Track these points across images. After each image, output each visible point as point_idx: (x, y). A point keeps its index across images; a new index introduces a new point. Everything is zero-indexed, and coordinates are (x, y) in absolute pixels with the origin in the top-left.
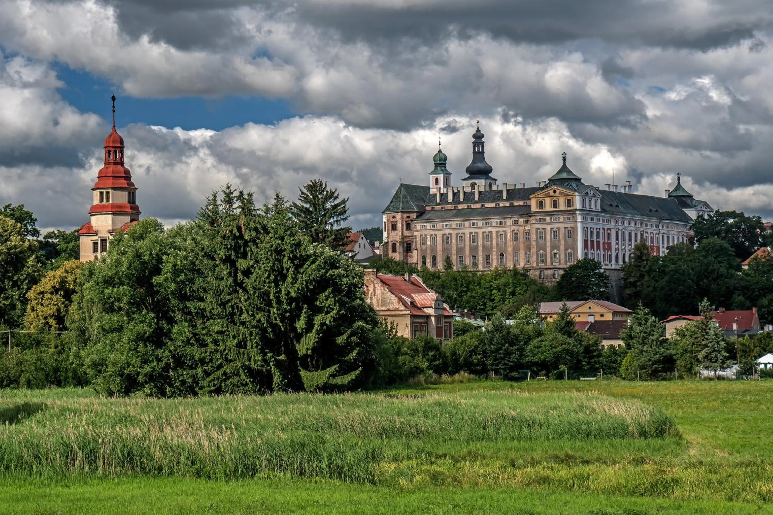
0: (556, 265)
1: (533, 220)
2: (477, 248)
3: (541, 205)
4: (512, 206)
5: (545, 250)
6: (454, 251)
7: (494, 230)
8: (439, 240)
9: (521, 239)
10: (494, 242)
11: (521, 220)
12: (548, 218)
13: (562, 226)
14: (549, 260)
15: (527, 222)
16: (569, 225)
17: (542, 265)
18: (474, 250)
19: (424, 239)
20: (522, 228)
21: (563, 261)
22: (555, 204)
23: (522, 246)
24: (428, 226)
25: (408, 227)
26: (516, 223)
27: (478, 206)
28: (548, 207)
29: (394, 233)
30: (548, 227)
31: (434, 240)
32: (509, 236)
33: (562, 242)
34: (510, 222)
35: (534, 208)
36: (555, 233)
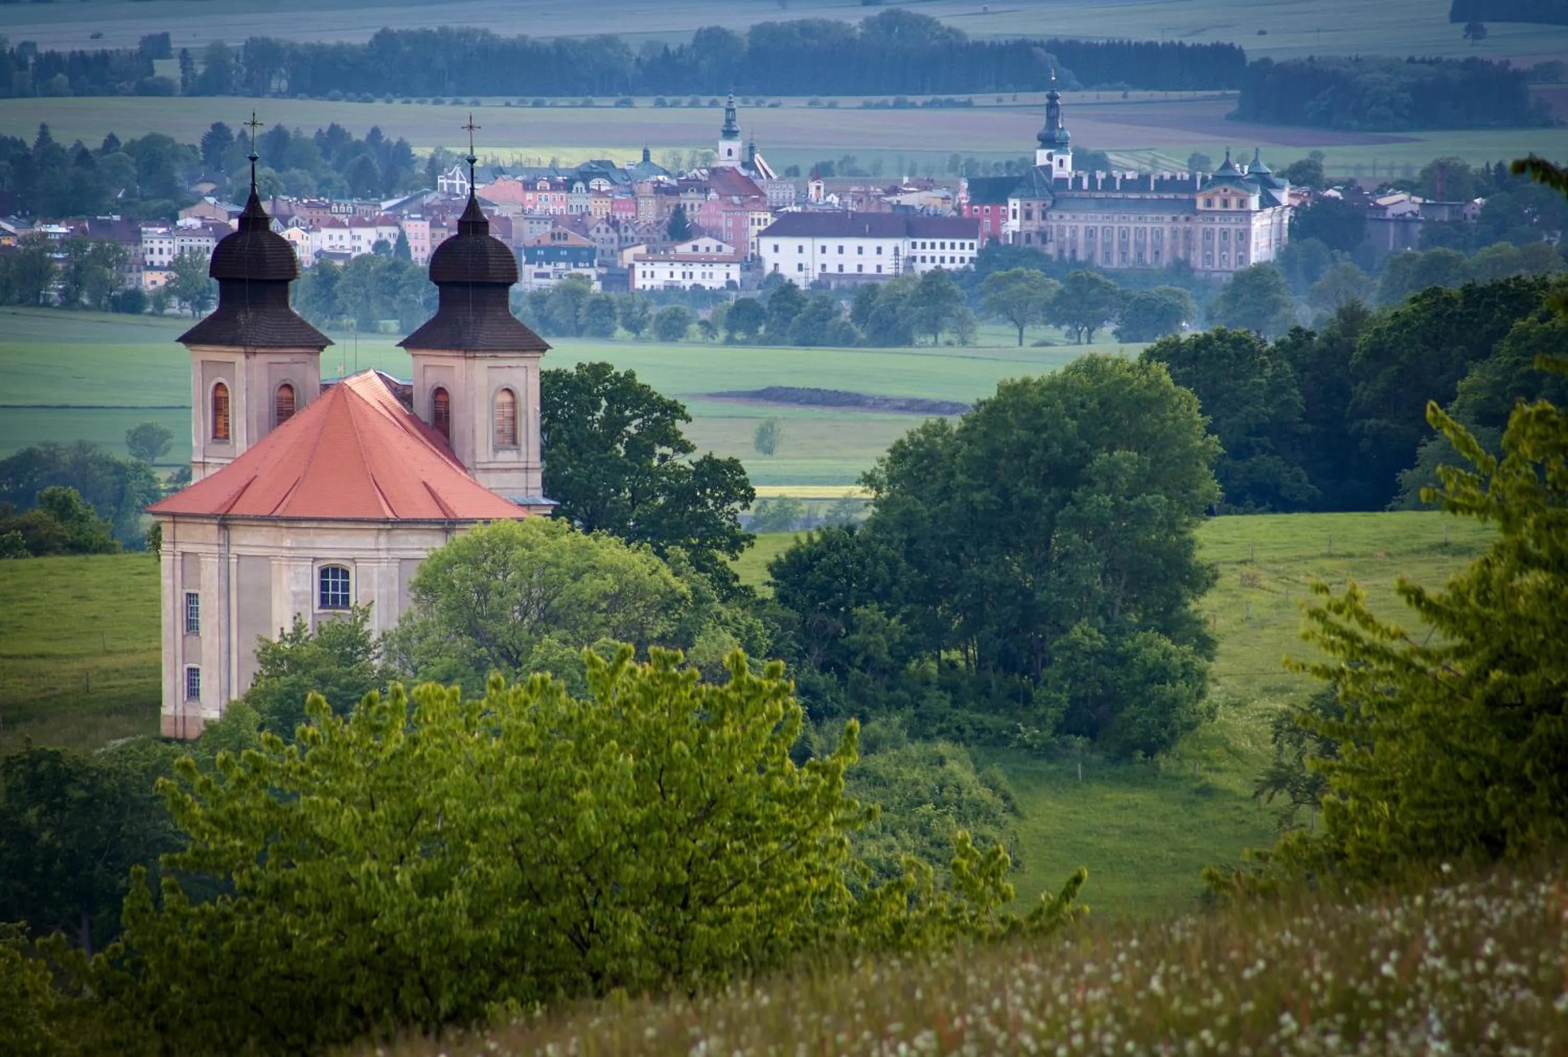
0: (1225, 267)
1: (1199, 218)
2: (1128, 243)
3: (1209, 203)
4: (1161, 200)
5: (1212, 251)
6: (1099, 246)
7: (1148, 227)
8: (1081, 234)
9: (1181, 237)
10: (1149, 238)
11: (1182, 217)
12: (1217, 218)
13: (1233, 227)
14: (1217, 262)
15: (1187, 219)
16: (1241, 227)
17: (1209, 267)
18: (1124, 246)
19: (1061, 231)
20: (1182, 226)
21: (1233, 263)
22: (1226, 203)
23: (1181, 244)
24: (1068, 216)
25: (1044, 217)
26: (1174, 219)
27: (1119, 195)
28: (1217, 205)
29: (1028, 223)
30: (1217, 228)
31: (1074, 232)
32: (1167, 234)
33: (1233, 243)
34: (1168, 218)
35: (1200, 204)
36: (1225, 234)
